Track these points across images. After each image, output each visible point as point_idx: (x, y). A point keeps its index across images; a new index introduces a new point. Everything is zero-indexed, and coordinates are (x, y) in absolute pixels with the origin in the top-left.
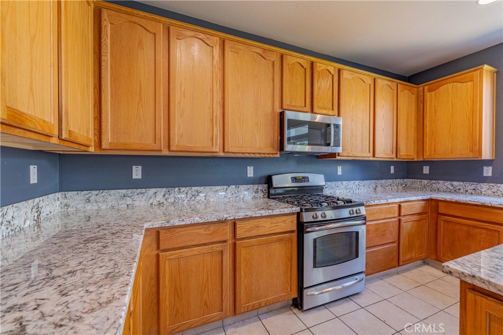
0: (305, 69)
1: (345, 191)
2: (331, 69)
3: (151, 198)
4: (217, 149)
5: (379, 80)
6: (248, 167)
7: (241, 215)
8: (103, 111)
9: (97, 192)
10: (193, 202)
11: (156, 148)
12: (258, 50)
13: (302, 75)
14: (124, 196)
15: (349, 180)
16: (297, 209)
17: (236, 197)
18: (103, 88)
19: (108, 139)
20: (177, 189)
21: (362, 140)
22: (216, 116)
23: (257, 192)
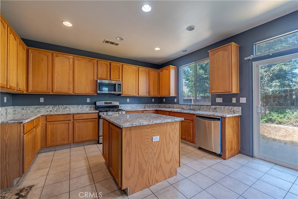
0: (107, 65)
1: (131, 108)
2: (119, 65)
3: (47, 109)
4: (71, 92)
5: (140, 68)
6: (87, 99)
7: (76, 112)
8: (29, 81)
9: (26, 106)
10: (64, 111)
11: (48, 92)
12: (87, 60)
13: (106, 67)
14: (37, 108)
15: (132, 104)
16: (98, 111)
17: (82, 109)
18: (29, 73)
19: (31, 89)
20: (57, 106)
21: (133, 89)
22: (71, 82)
23: (91, 107)
